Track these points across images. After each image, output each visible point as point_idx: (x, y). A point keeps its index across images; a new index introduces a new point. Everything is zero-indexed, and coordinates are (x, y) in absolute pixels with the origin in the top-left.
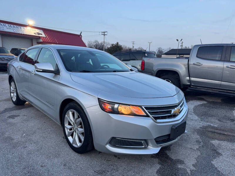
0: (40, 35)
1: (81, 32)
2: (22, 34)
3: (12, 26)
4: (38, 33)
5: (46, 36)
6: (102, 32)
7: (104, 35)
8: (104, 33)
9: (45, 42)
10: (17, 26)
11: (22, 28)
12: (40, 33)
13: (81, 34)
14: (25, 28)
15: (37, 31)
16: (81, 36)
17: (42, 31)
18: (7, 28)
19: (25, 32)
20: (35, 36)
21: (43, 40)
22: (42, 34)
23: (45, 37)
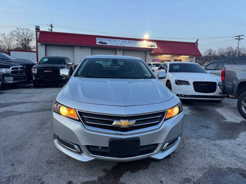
0: (153, 47)
1: (198, 40)
2: (137, 48)
3: (131, 41)
4: (151, 45)
5: (158, 47)
6: (236, 36)
7: (239, 39)
8: (239, 37)
9: (156, 53)
10: (135, 41)
11: (139, 42)
12: (154, 45)
13: (197, 42)
14: (141, 42)
15: (151, 43)
16: (197, 44)
17: (155, 43)
18: (127, 44)
19: (140, 46)
20: (148, 48)
21: (154, 52)
22: (154, 46)
23: (157, 49)
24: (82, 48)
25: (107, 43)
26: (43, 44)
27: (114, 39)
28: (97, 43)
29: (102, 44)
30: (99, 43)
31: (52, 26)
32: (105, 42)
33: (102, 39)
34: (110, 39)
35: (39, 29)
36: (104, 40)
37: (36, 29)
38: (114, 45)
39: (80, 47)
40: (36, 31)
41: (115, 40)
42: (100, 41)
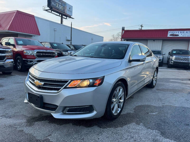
24: (154, 41)
25: (178, 35)
26: (125, 39)
27: (187, 31)
28: (169, 36)
29: (173, 36)
30: (170, 35)
31: (142, 26)
32: (177, 34)
33: (175, 31)
34: (183, 31)
35: (124, 29)
36: (176, 33)
37: (122, 29)
38: (186, 36)
39: (153, 40)
40: (122, 31)
41: (189, 31)
42: (172, 33)
